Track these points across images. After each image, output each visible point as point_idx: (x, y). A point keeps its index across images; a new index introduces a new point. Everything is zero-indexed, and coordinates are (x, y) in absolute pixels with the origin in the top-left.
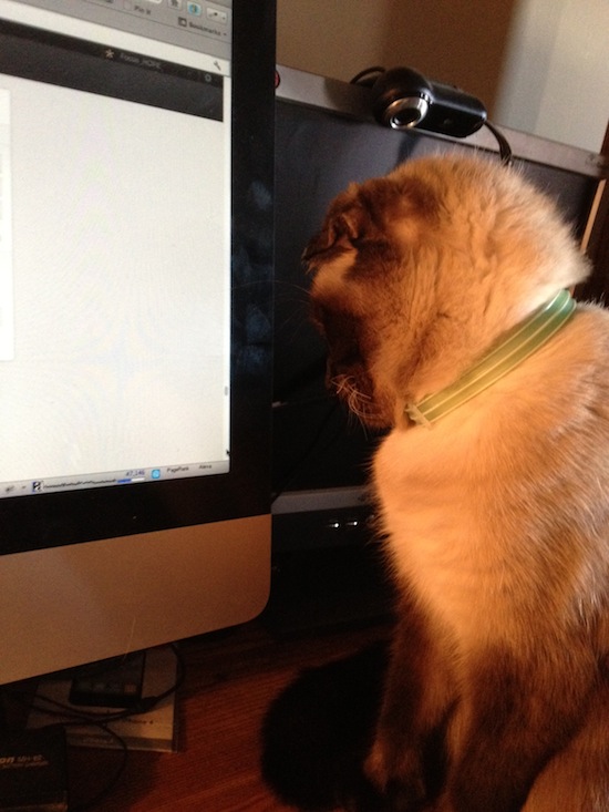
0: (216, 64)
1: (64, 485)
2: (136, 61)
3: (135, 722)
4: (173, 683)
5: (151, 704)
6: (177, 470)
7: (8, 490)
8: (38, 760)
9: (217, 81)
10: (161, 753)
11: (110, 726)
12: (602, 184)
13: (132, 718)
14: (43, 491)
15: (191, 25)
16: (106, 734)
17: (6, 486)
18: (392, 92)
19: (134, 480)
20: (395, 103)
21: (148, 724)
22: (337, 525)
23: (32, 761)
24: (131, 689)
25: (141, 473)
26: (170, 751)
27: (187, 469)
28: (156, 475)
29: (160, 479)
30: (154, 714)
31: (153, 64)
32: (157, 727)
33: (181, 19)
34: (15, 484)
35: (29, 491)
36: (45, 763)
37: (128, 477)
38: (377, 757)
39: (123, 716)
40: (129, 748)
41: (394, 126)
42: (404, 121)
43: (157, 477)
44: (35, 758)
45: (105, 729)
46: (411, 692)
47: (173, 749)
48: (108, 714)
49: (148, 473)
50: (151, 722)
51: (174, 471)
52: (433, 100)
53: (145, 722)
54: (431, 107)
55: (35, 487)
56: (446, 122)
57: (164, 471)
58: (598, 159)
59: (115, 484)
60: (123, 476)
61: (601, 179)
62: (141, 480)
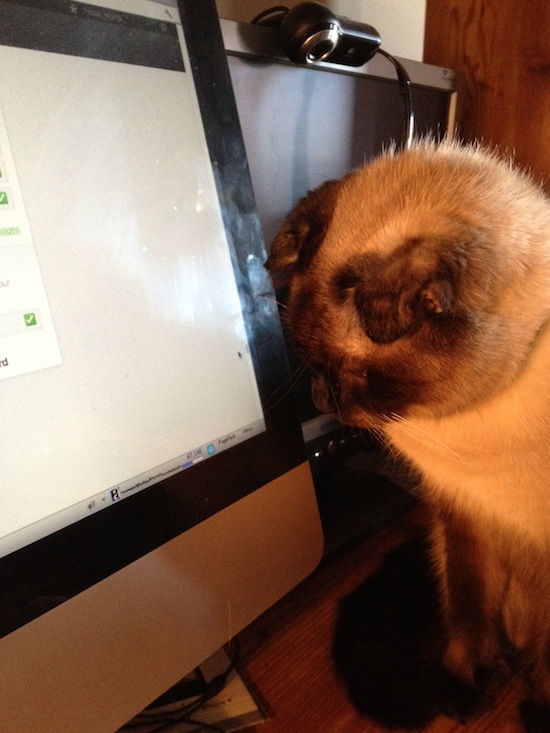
0: (167, 12)
1: (138, 485)
2: (98, 15)
3: (214, 705)
6: (226, 440)
7: (90, 507)
9: (171, 27)
10: (255, 727)
11: (194, 717)
13: (209, 702)
14: (122, 497)
16: (193, 726)
17: (88, 503)
19: (195, 461)
20: (309, 39)
21: (227, 702)
25: (199, 452)
26: (263, 721)
27: (234, 436)
28: (211, 451)
29: (215, 453)
30: (227, 691)
31: (114, 17)
32: (238, 702)
34: (95, 499)
35: (109, 502)
37: (189, 461)
39: (201, 705)
41: (309, 61)
42: (318, 56)
47: (264, 718)
49: (204, 449)
50: (230, 700)
51: (224, 442)
52: (342, 32)
53: (224, 703)
54: (341, 37)
55: (113, 496)
56: (351, 51)
57: (216, 444)
58: (450, 73)
59: (180, 470)
60: (184, 461)
61: (453, 91)
62: (200, 459)
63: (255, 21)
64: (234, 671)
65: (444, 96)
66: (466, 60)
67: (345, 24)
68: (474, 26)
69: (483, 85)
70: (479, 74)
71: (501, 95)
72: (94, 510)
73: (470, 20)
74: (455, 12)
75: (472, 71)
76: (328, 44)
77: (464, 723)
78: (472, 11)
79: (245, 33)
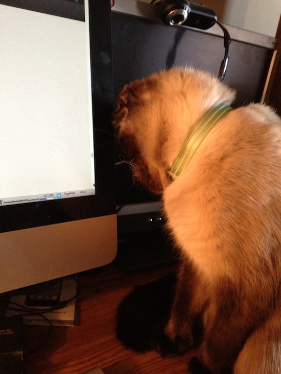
1: (13, 202)
3: (57, 313)
4: (75, 295)
5: (64, 304)
6: (69, 194)
8: (9, 332)
10: (69, 327)
11: (44, 315)
12: (275, 52)
13: (55, 311)
14: (4, 204)
16: (42, 318)
18: (170, 6)
19: (48, 199)
20: (171, 12)
22: (151, 220)
23: (6, 332)
24: (54, 298)
25: (52, 195)
26: (73, 326)
27: (74, 193)
28: (59, 196)
29: (62, 198)
30: (65, 309)
32: (67, 315)
36: (13, 333)
37: (45, 197)
38: (171, 326)
39: (51, 311)
40: (54, 325)
41: (171, 24)
42: (176, 22)
43: (59, 197)
44: (8, 331)
45: (42, 316)
46: (187, 296)
47: (74, 325)
48: (44, 309)
49: (55, 195)
50: (64, 313)
52: (190, 10)
53: (61, 313)
54: (189, 14)
56: (198, 21)
57: (63, 194)
59: (39, 200)
60: (42, 197)
61: (275, 50)
62: (52, 198)
63: (152, 3)
67: (193, 7)
76: (182, 17)
77: (163, 357)
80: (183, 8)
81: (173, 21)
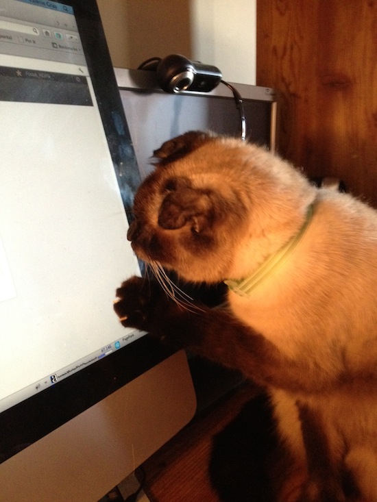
0: (80, 70)
1: (68, 372)
2: (35, 75)
6: (128, 338)
7: (37, 388)
9: (83, 79)
12: (274, 105)
14: (58, 380)
15: (60, 47)
17: (36, 385)
18: (171, 71)
19: (107, 354)
20: (175, 78)
25: (109, 347)
27: (133, 335)
28: (118, 346)
29: (121, 347)
31: (46, 76)
33: (53, 44)
34: (39, 382)
35: (50, 384)
37: (102, 353)
41: (175, 91)
42: (181, 88)
49: (113, 346)
51: (126, 339)
52: (196, 72)
54: (195, 75)
55: (52, 379)
56: (203, 83)
57: (121, 341)
58: (271, 90)
59: (97, 360)
61: (274, 102)
62: (110, 352)
63: (140, 68)
64: (142, 491)
65: (268, 105)
66: (283, 79)
67: (198, 67)
68: (287, 58)
69: (294, 95)
70: (292, 89)
71: (306, 101)
72: (40, 390)
73: (284, 54)
74: (275, 50)
75: (287, 86)
76: (187, 80)
78: (285, 49)
79: (133, 75)
80: (186, 70)
81: (177, 89)
